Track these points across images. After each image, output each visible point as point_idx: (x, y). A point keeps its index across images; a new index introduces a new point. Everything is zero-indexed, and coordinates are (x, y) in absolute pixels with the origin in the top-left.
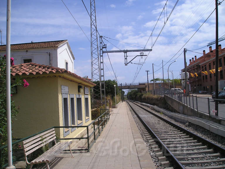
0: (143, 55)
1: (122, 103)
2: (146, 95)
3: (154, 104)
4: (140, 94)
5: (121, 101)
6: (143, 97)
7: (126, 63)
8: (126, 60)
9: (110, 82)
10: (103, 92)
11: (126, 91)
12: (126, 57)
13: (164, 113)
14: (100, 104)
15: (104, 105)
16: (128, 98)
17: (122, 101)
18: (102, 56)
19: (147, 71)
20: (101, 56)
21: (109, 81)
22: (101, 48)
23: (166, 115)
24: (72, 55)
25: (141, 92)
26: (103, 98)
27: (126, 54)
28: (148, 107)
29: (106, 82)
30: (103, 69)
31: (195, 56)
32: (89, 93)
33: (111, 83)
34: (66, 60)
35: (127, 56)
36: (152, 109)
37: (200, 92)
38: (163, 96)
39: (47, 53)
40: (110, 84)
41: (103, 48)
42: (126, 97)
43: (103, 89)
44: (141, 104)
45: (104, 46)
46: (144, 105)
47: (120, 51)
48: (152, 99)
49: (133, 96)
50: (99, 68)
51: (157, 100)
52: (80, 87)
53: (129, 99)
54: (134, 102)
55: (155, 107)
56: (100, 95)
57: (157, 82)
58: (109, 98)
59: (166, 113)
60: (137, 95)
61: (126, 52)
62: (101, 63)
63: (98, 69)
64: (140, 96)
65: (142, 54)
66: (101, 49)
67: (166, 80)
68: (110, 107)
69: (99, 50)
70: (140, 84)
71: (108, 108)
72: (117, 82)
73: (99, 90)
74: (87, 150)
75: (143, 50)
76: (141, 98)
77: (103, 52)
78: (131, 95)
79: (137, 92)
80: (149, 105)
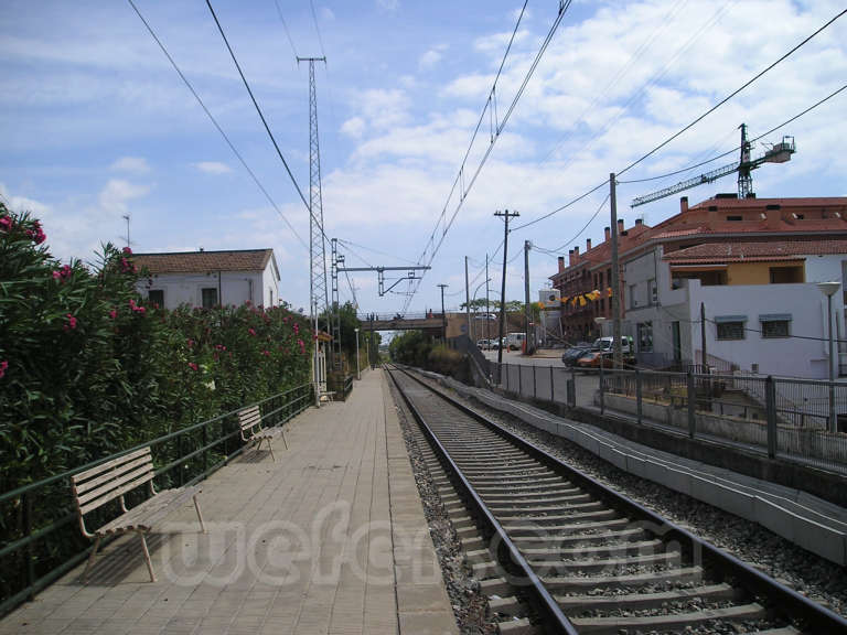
1: (371, 371)
2: (437, 350)
3: (448, 374)
4: (424, 345)
5: (369, 366)
6: (430, 356)
7: (381, 291)
8: (381, 286)
10: (336, 345)
11: (387, 337)
12: (381, 281)
16: (392, 356)
17: (373, 368)
18: (336, 277)
19: (442, 286)
20: (333, 278)
22: (335, 262)
27: (381, 274)
28: (435, 379)
34: (270, 287)
36: (440, 384)
38: (466, 356)
39: (246, 279)
41: (338, 261)
42: (385, 354)
43: (336, 341)
44: (424, 375)
45: (340, 259)
46: (428, 377)
47: (372, 269)
48: (446, 361)
49: (407, 352)
51: (454, 362)
53: (395, 361)
54: (407, 371)
55: (449, 380)
60: (417, 349)
61: (381, 270)
62: (334, 290)
64: (424, 352)
66: (333, 265)
72: (358, 311)
75: (414, 268)
76: (426, 357)
77: (338, 270)
78: (401, 349)
79: (419, 341)
80: (438, 375)
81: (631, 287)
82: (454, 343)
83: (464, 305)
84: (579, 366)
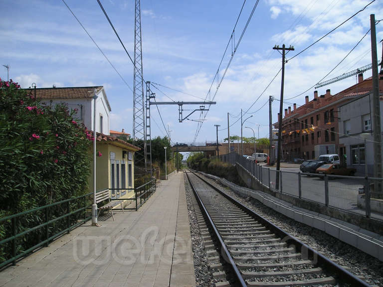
0: (203, 110)
2: (214, 162)
3: (222, 176)
4: (206, 159)
5: (176, 171)
6: (210, 165)
7: (181, 119)
8: (181, 115)
9: (158, 142)
10: (148, 156)
12: (181, 112)
13: (230, 189)
14: (144, 173)
15: (149, 175)
16: (188, 165)
17: (178, 171)
18: (149, 108)
19: (217, 126)
20: (147, 109)
21: (158, 140)
22: (148, 98)
23: (232, 190)
24: (108, 105)
25: (208, 157)
26: (148, 165)
27: (181, 107)
28: (214, 180)
29: (152, 141)
30: (149, 126)
31: (295, 104)
32: (132, 159)
33: (160, 144)
34: (101, 113)
35: (182, 110)
36: (218, 183)
37: (296, 160)
38: (234, 165)
39: (78, 105)
40: (158, 146)
41: (150, 97)
42: (184, 164)
43: (148, 154)
44: (206, 177)
45: (152, 95)
46: (209, 177)
47: (174, 103)
48: (221, 168)
49: (196, 163)
50: (144, 122)
51: (226, 169)
52: (124, 153)
54: (196, 174)
55: (223, 180)
56: (144, 161)
57: (235, 142)
58: (157, 166)
59: (233, 189)
60: (201, 162)
61: (180, 104)
62: (147, 117)
63: (142, 125)
64: (205, 163)
65: (203, 108)
66: (147, 100)
67: (249, 138)
68: (157, 177)
69: (145, 100)
70: (207, 145)
71: (154, 177)
73: (143, 154)
74: (136, 209)
75: (204, 103)
76: (207, 166)
77: (151, 104)
78: (193, 162)
79: (202, 157)
80: (216, 177)
81: (344, 122)
82: (225, 158)
83: (226, 139)
84: (318, 173)
